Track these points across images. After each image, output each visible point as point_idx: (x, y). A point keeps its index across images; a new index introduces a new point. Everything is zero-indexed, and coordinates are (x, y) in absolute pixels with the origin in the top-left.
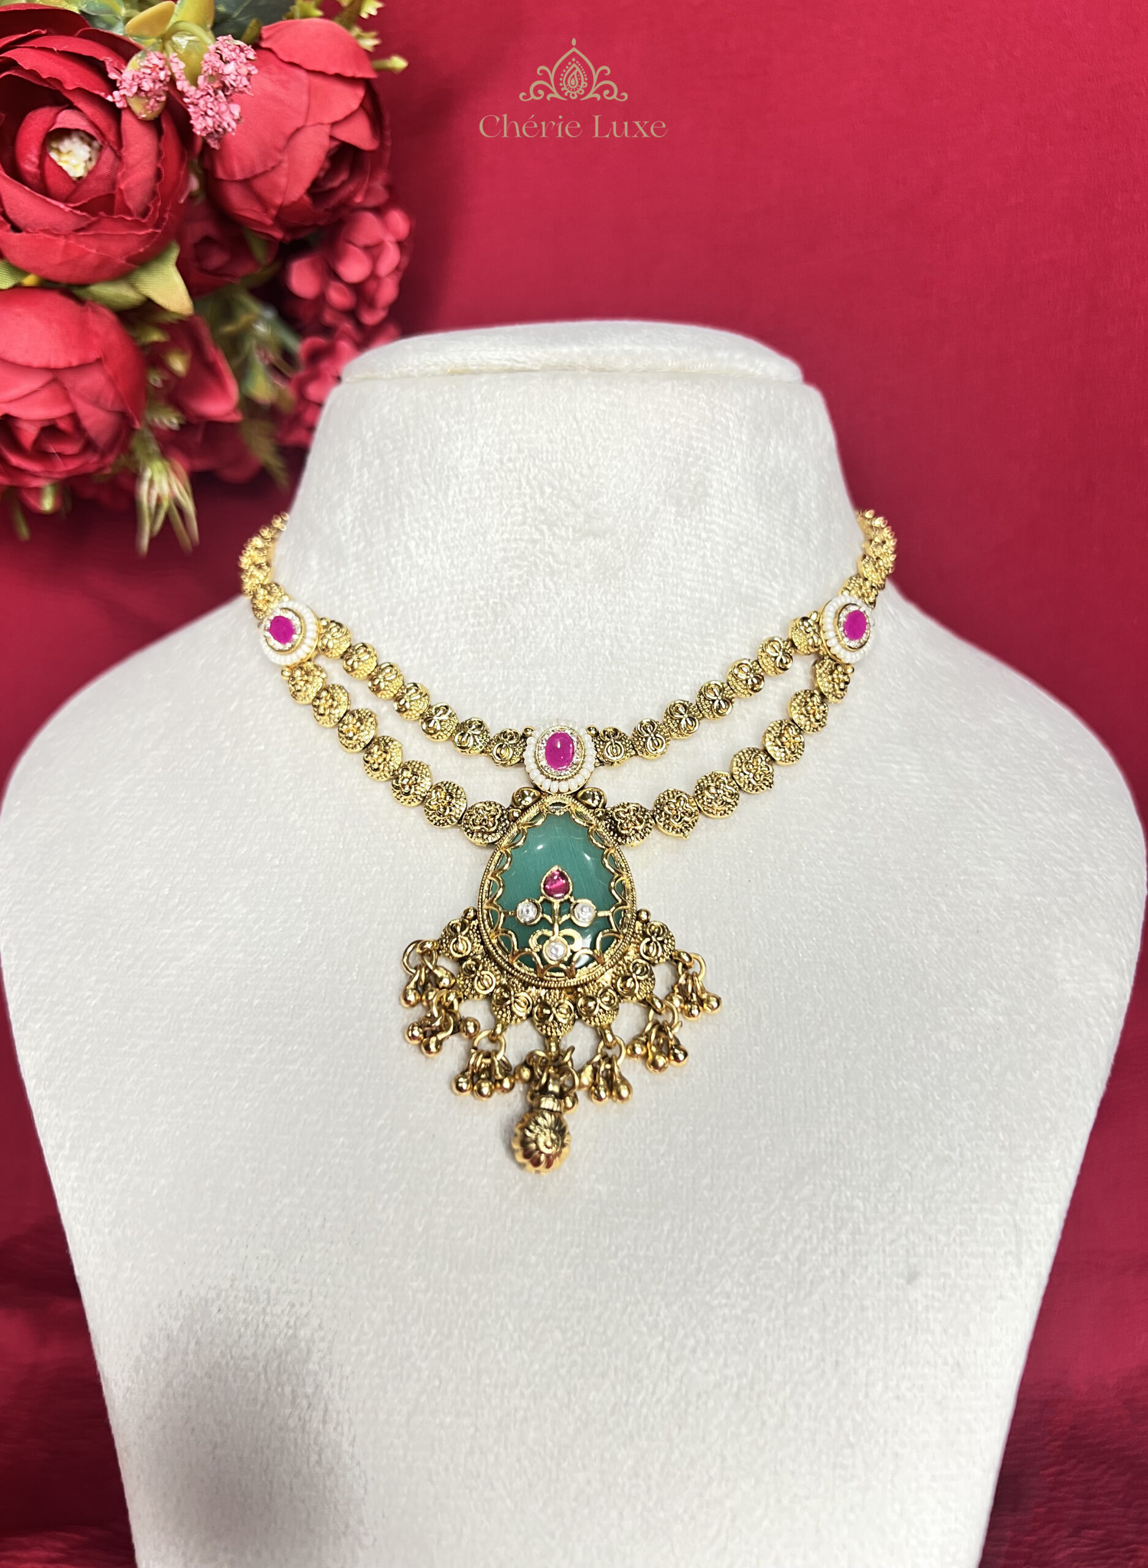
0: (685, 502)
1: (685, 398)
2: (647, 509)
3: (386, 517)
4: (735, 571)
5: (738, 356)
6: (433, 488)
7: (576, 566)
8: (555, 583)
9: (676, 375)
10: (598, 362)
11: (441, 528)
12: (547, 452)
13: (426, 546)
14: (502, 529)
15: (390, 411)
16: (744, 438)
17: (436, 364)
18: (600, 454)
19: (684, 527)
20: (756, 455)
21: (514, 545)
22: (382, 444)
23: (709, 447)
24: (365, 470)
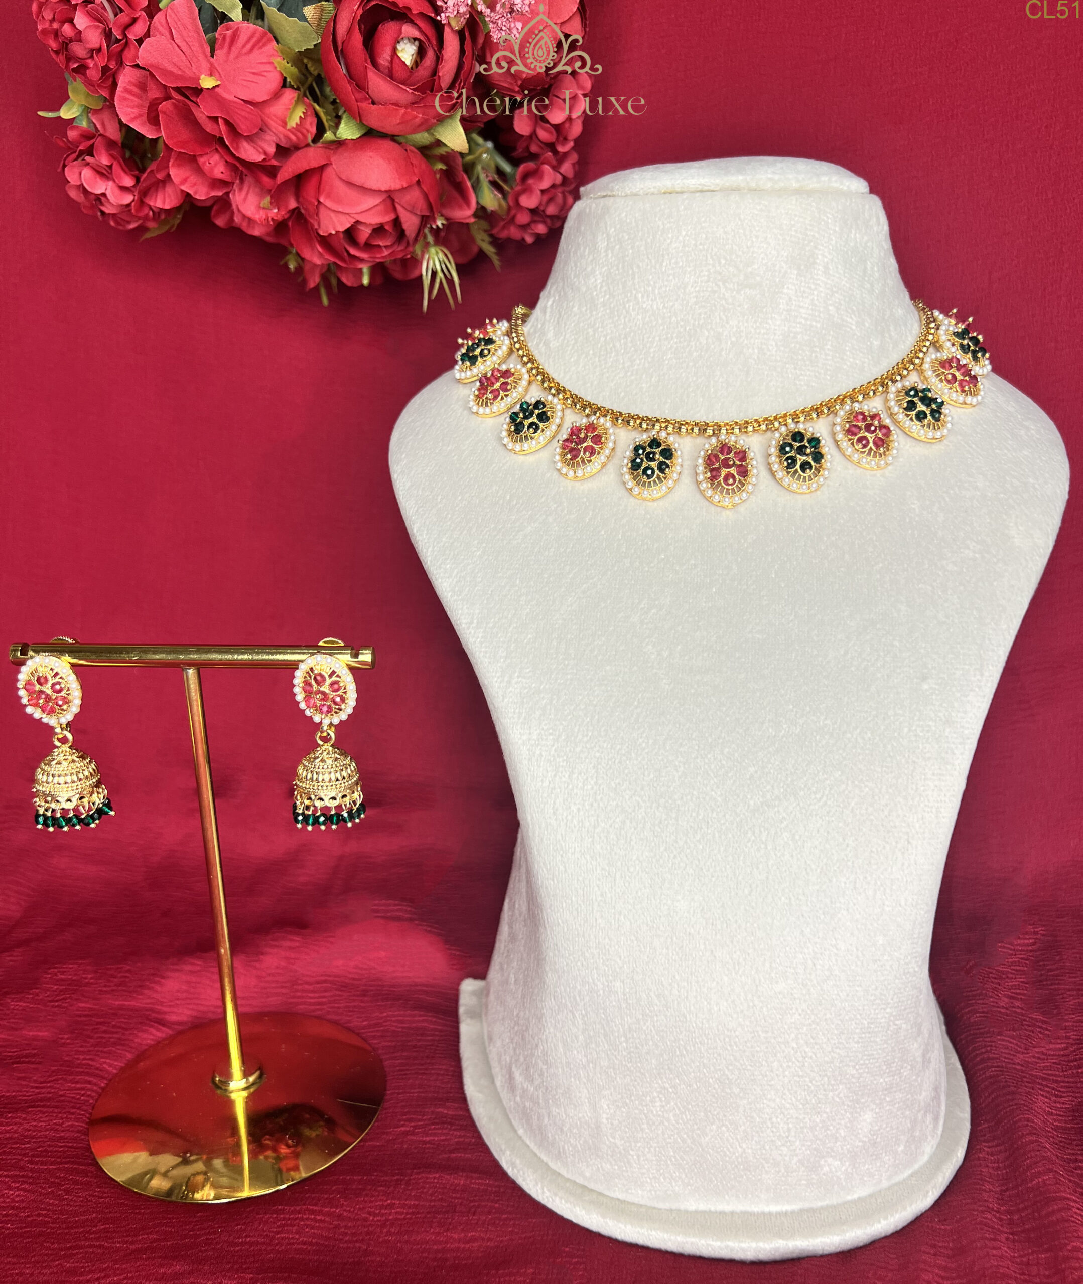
0: (802, 267)
1: (804, 206)
2: (780, 272)
3: (623, 280)
4: (830, 308)
5: (834, 179)
6: (653, 262)
7: (739, 306)
8: (726, 317)
9: (798, 192)
10: (753, 184)
11: (657, 285)
12: (723, 239)
13: (648, 296)
14: (695, 285)
15: (626, 215)
16: (837, 229)
17: (655, 187)
18: (754, 239)
19: (801, 282)
20: (844, 239)
21: (702, 295)
22: (620, 236)
23: (816, 235)
24: (610, 251)
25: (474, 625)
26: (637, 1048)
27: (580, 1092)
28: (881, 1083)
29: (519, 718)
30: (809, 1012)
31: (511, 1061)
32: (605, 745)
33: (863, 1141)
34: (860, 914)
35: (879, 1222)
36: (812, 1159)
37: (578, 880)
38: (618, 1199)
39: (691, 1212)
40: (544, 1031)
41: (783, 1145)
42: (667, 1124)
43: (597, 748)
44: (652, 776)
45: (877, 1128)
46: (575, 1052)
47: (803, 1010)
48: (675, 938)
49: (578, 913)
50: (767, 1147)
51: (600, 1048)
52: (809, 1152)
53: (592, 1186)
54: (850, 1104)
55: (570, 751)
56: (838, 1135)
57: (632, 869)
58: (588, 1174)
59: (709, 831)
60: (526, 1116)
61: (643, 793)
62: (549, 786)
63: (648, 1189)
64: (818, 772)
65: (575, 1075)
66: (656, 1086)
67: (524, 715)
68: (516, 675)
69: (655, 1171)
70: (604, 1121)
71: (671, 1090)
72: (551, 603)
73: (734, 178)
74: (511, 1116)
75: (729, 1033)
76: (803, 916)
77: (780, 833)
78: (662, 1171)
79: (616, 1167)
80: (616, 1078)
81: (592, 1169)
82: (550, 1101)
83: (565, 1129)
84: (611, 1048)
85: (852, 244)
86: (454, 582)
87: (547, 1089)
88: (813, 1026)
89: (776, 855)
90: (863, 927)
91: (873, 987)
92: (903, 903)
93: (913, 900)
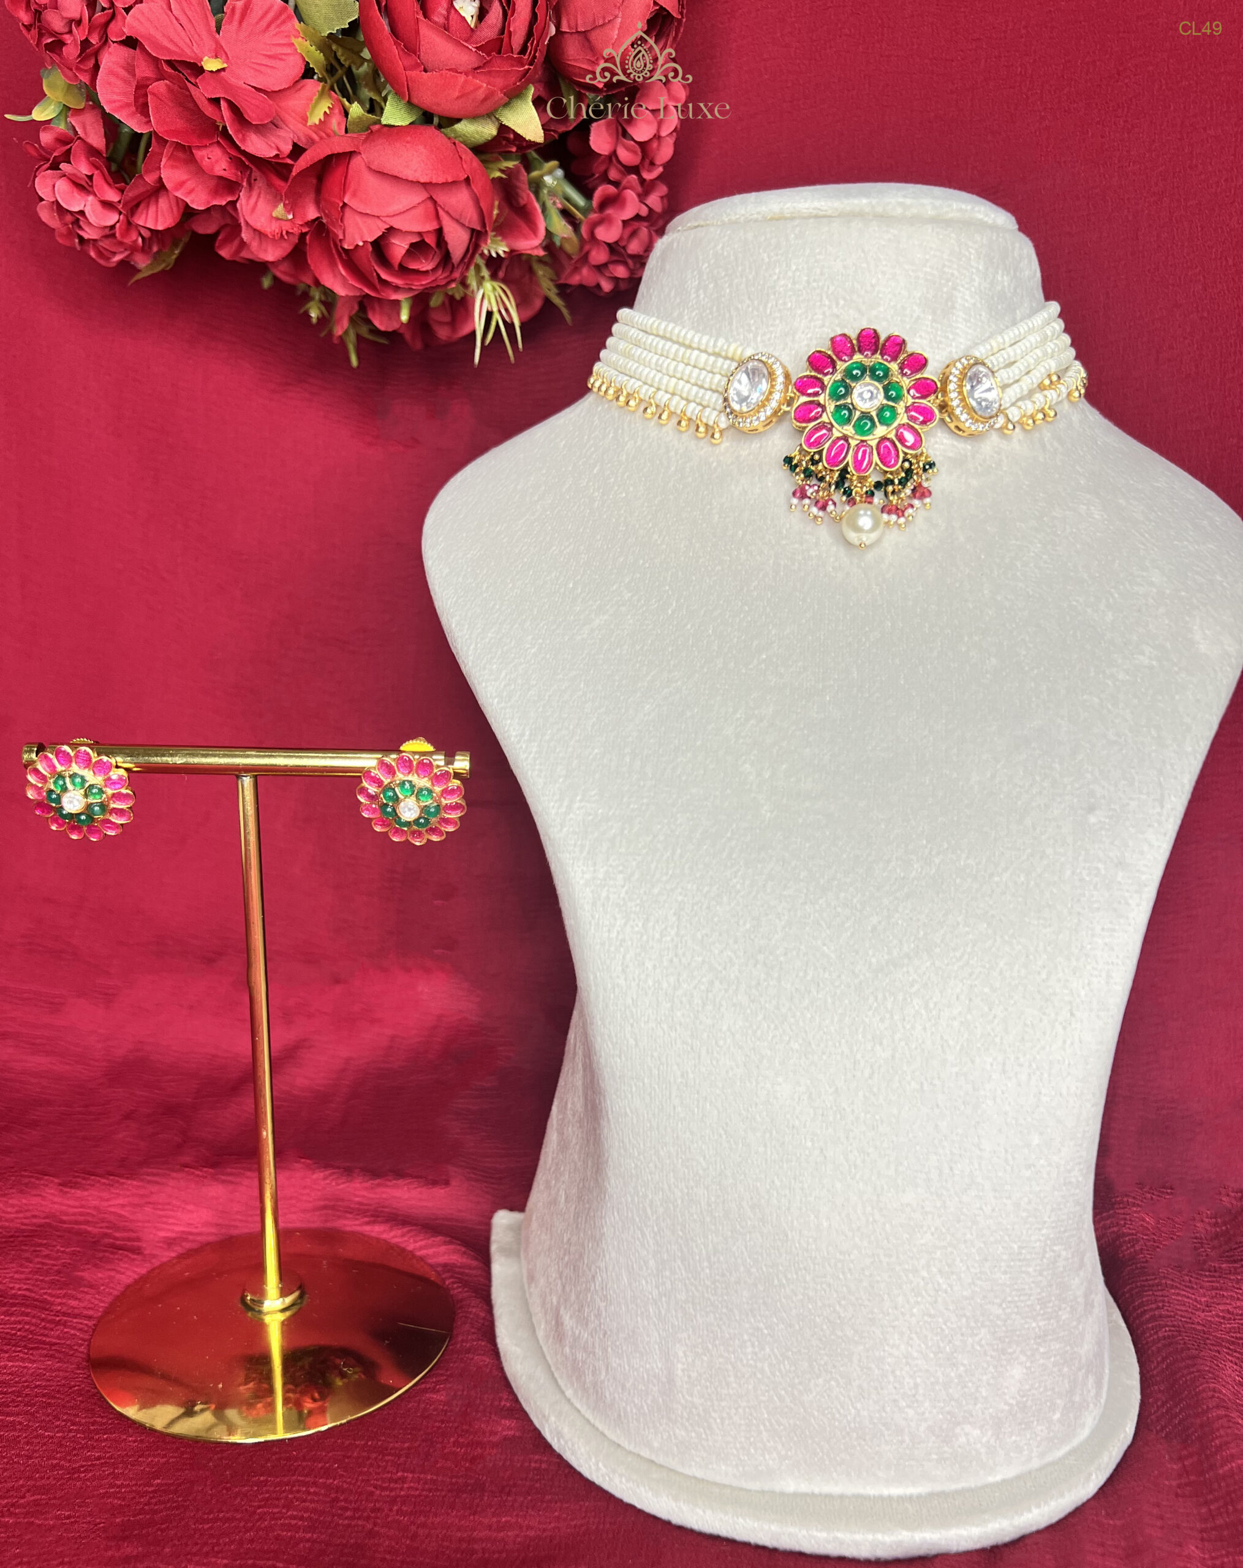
0: (939, 312)
1: (941, 237)
2: (912, 316)
5: (977, 209)
6: (756, 303)
9: (935, 220)
10: (879, 209)
12: (842, 275)
15: (723, 248)
16: (981, 267)
17: (758, 213)
18: (880, 277)
20: (989, 281)
22: (715, 272)
23: (956, 273)
24: (701, 292)
25: (526, 738)
26: (723, 1275)
27: (648, 1336)
28: (1034, 1329)
29: (581, 852)
30: (944, 1230)
31: (558, 1303)
32: (689, 886)
33: (1010, 1405)
34: (1009, 1104)
35: (1030, 1511)
36: (945, 1426)
37: (652, 1056)
38: (695, 1478)
39: (788, 1495)
40: (604, 1256)
41: (909, 1406)
42: (759, 1376)
43: (680, 890)
44: (748, 926)
45: (1027, 1387)
46: (644, 1282)
47: (936, 1229)
48: (774, 1132)
49: (651, 1098)
50: (888, 1409)
51: (676, 1276)
52: (941, 1416)
53: (661, 1459)
54: (994, 1354)
55: (645, 893)
56: (978, 1395)
57: (721, 1043)
58: (656, 1445)
59: (820, 996)
60: (576, 1371)
61: (736, 947)
62: (617, 937)
63: (734, 1463)
64: (958, 924)
65: (642, 1313)
66: (747, 1325)
67: (587, 848)
68: (578, 798)
69: (743, 1439)
70: (680, 1373)
71: (766, 1331)
72: (623, 711)
73: (856, 201)
74: (556, 1375)
75: (842, 1257)
76: (938, 1106)
77: (909, 1000)
78: (752, 1439)
79: (693, 1434)
80: (695, 1316)
81: (662, 1438)
82: (609, 1349)
83: (628, 1385)
84: (690, 1275)
85: (999, 288)
86: (502, 686)
87: (605, 1334)
88: (949, 1249)
89: (904, 1027)
90: (1014, 1122)
91: (1026, 1199)
92: (1064, 1092)
93: (1077, 1088)
